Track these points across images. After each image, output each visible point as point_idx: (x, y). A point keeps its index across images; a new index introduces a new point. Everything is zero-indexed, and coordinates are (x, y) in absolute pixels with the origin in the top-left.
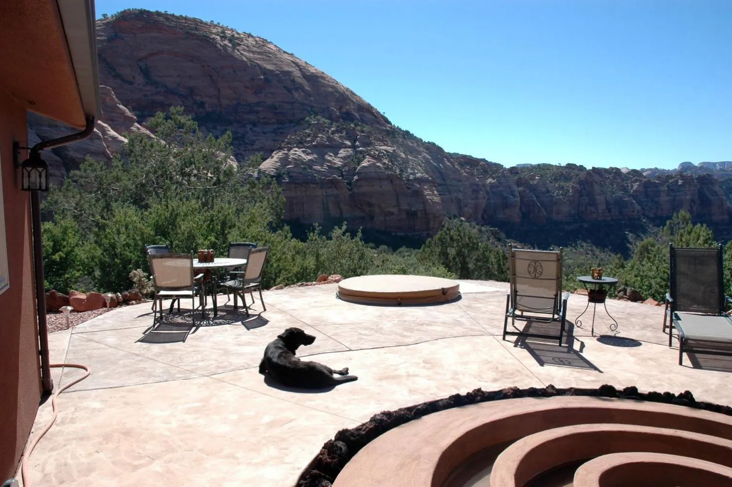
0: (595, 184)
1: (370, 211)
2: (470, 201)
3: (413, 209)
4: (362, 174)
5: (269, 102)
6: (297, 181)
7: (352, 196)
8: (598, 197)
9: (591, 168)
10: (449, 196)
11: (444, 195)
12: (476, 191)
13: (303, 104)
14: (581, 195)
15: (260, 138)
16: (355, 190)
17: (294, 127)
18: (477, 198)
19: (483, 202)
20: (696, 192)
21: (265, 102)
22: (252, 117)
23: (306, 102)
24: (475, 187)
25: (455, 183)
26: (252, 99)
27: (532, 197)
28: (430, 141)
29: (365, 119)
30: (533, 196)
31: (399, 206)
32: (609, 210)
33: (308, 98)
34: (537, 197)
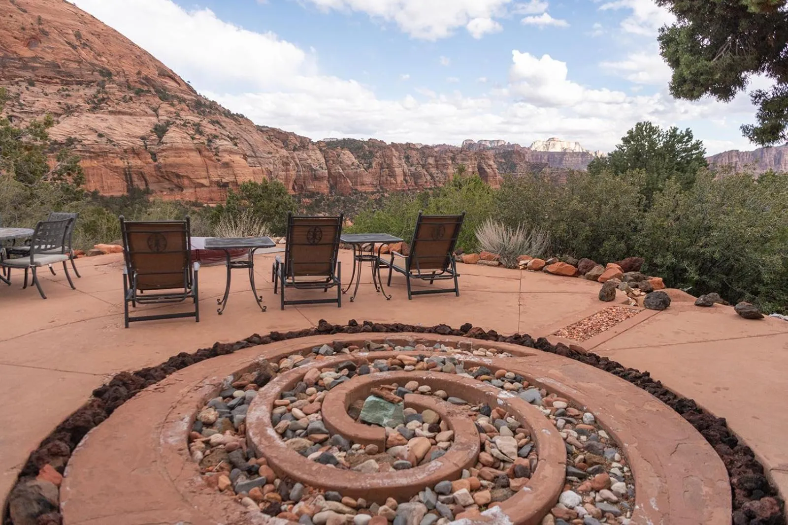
0: (393, 157)
1: (178, 182)
2: (280, 173)
3: (224, 180)
4: (168, 145)
5: (49, 58)
6: (92, 150)
7: (158, 168)
8: (396, 169)
9: (390, 143)
10: (260, 168)
11: (255, 166)
12: (286, 164)
13: (93, 64)
14: (382, 168)
15: (39, 99)
16: (161, 160)
17: (84, 89)
18: (287, 170)
19: (293, 173)
20: (476, 165)
21: (43, 58)
22: (28, 74)
23: (96, 62)
24: (284, 160)
25: (266, 155)
26: (26, 53)
27: (338, 169)
28: (239, 114)
29: (168, 87)
30: (340, 168)
31: (209, 178)
32: (406, 181)
33: (99, 58)
34: (343, 170)
